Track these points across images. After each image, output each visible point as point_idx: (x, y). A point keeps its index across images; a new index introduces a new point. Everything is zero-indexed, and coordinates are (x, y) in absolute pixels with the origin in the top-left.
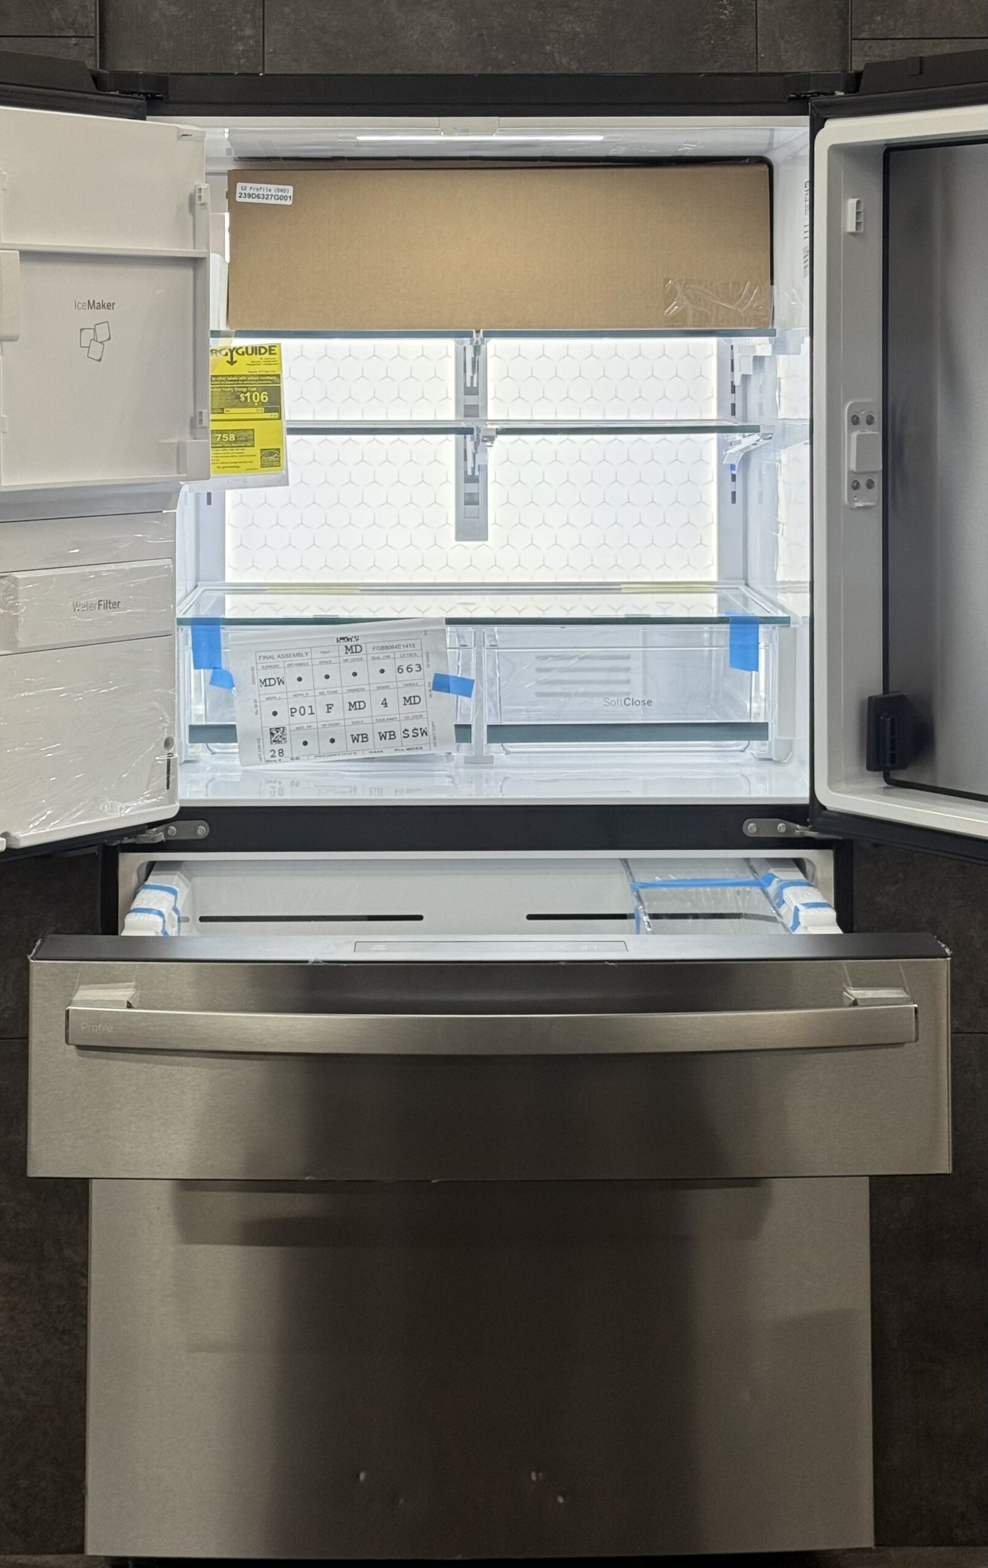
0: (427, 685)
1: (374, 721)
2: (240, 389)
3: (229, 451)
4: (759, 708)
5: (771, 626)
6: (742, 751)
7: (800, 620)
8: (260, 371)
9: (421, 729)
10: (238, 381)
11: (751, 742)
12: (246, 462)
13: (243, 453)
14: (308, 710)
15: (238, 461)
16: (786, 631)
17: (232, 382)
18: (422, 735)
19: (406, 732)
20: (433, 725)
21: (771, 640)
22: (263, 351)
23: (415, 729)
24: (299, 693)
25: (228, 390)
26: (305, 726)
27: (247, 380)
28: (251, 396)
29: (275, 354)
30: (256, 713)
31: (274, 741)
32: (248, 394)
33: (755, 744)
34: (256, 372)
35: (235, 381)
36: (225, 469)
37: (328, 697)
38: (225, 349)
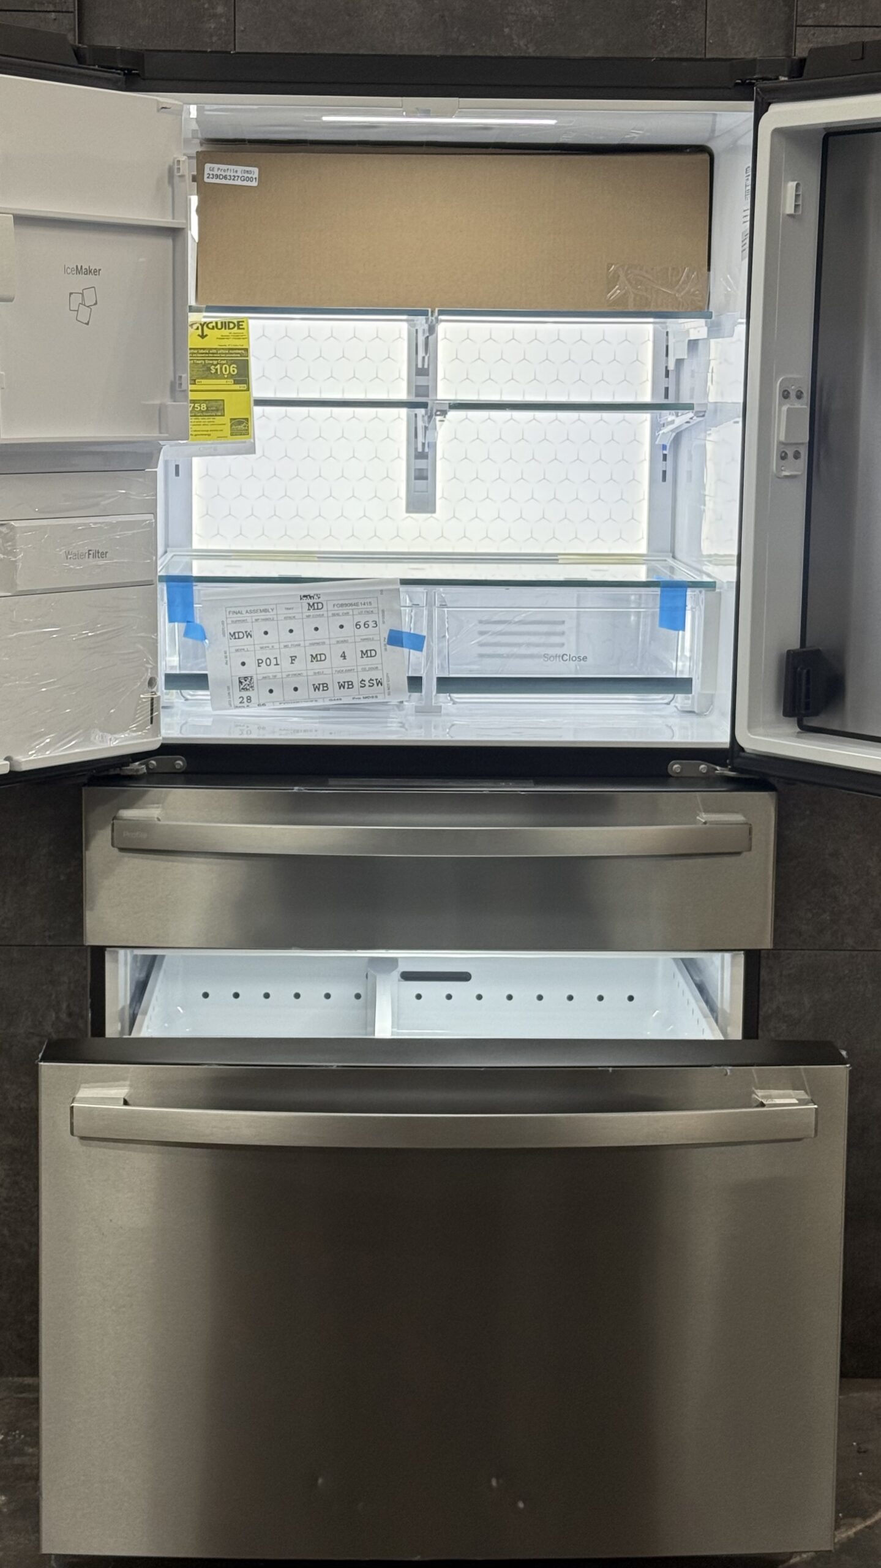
0: (382, 639)
1: (334, 672)
2: (211, 362)
3: (200, 420)
4: (684, 665)
5: (698, 590)
6: (667, 704)
7: (725, 586)
8: (229, 345)
9: (376, 680)
10: (209, 353)
11: (677, 696)
12: (217, 431)
13: (213, 422)
14: (273, 661)
15: (209, 430)
17: (204, 355)
18: (378, 685)
19: (363, 682)
20: (387, 676)
21: (697, 603)
22: (232, 325)
23: (371, 680)
24: (264, 645)
25: (200, 362)
26: (271, 675)
27: (217, 353)
28: (221, 368)
29: (243, 329)
30: (226, 663)
31: (242, 689)
32: (218, 366)
33: (680, 697)
34: (225, 346)
35: (206, 353)
36: (198, 436)
37: (292, 649)
38: (196, 323)
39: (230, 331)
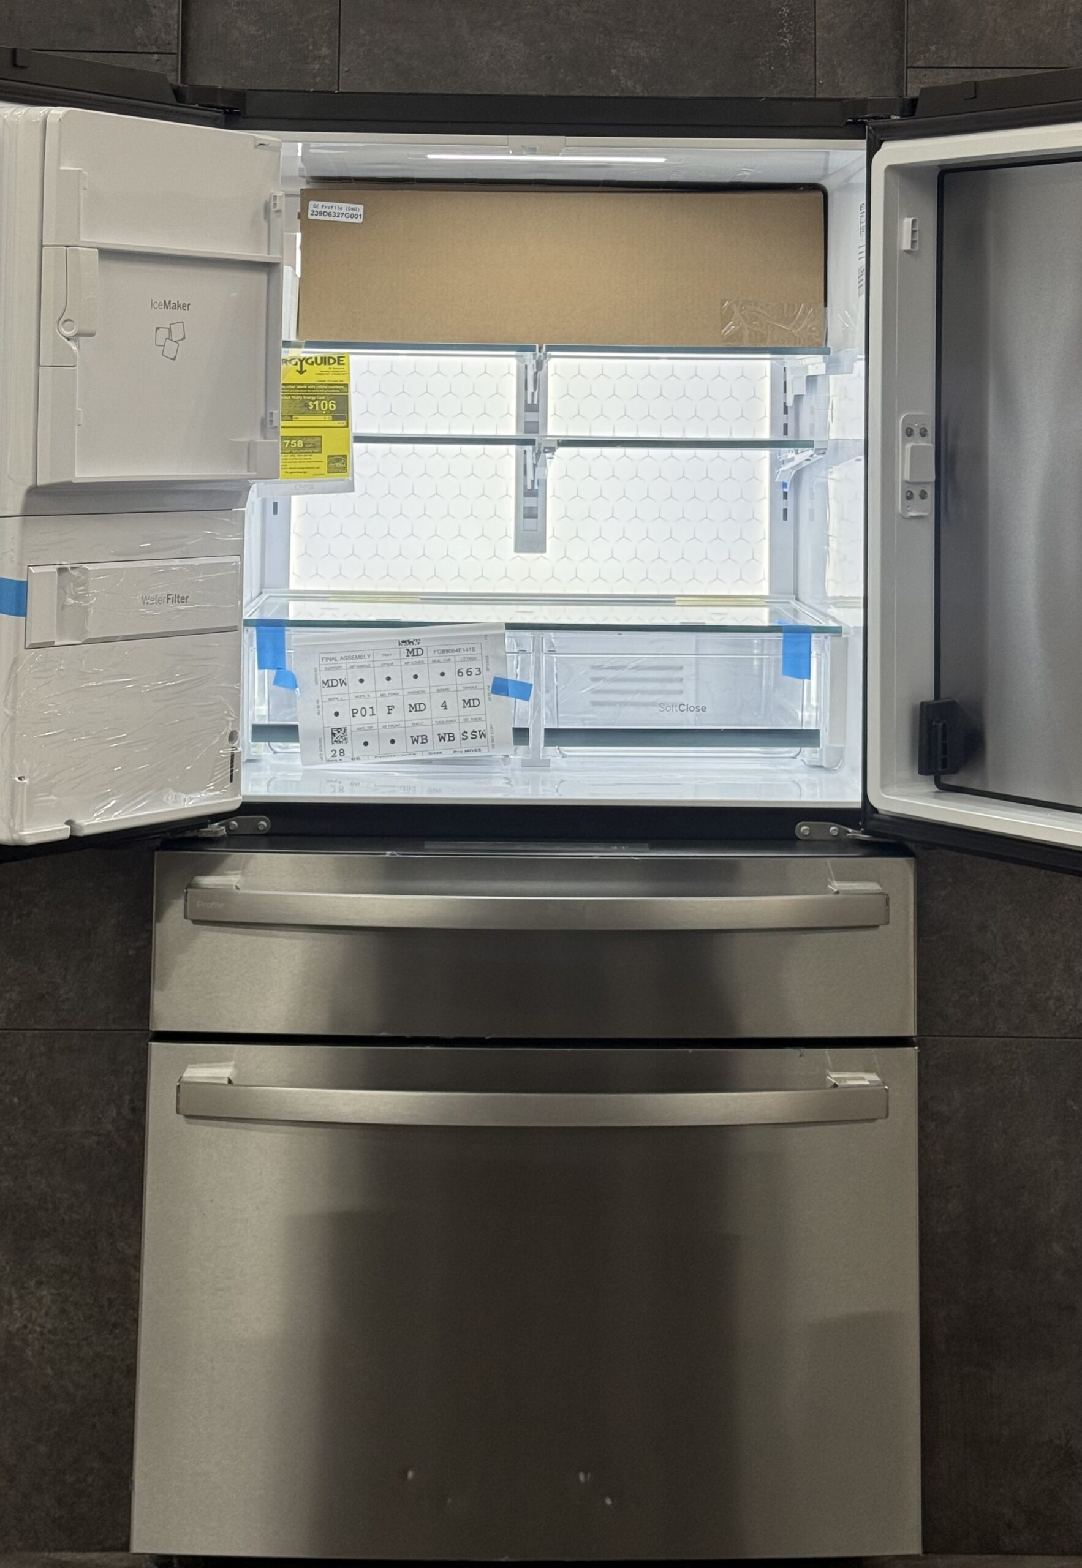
0: (486, 688)
1: (434, 723)
2: (309, 398)
3: (296, 457)
4: (810, 717)
5: (823, 635)
6: (794, 758)
7: (852, 632)
8: (328, 381)
9: (480, 731)
10: (307, 389)
11: (803, 749)
12: (314, 468)
13: (310, 459)
14: (369, 712)
15: (305, 467)
16: (837, 640)
17: (302, 391)
18: (481, 737)
19: (465, 734)
20: (491, 728)
21: (823, 650)
22: (332, 361)
23: (474, 731)
24: (360, 694)
25: (297, 398)
26: (366, 726)
27: (316, 389)
28: (319, 404)
29: (344, 364)
30: (319, 714)
31: (336, 741)
32: (317, 403)
33: (807, 750)
34: (324, 381)
35: (304, 389)
36: (293, 474)
37: (391, 698)
38: (295, 359)
39: (331, 366)
